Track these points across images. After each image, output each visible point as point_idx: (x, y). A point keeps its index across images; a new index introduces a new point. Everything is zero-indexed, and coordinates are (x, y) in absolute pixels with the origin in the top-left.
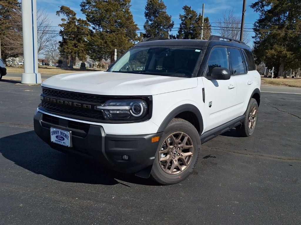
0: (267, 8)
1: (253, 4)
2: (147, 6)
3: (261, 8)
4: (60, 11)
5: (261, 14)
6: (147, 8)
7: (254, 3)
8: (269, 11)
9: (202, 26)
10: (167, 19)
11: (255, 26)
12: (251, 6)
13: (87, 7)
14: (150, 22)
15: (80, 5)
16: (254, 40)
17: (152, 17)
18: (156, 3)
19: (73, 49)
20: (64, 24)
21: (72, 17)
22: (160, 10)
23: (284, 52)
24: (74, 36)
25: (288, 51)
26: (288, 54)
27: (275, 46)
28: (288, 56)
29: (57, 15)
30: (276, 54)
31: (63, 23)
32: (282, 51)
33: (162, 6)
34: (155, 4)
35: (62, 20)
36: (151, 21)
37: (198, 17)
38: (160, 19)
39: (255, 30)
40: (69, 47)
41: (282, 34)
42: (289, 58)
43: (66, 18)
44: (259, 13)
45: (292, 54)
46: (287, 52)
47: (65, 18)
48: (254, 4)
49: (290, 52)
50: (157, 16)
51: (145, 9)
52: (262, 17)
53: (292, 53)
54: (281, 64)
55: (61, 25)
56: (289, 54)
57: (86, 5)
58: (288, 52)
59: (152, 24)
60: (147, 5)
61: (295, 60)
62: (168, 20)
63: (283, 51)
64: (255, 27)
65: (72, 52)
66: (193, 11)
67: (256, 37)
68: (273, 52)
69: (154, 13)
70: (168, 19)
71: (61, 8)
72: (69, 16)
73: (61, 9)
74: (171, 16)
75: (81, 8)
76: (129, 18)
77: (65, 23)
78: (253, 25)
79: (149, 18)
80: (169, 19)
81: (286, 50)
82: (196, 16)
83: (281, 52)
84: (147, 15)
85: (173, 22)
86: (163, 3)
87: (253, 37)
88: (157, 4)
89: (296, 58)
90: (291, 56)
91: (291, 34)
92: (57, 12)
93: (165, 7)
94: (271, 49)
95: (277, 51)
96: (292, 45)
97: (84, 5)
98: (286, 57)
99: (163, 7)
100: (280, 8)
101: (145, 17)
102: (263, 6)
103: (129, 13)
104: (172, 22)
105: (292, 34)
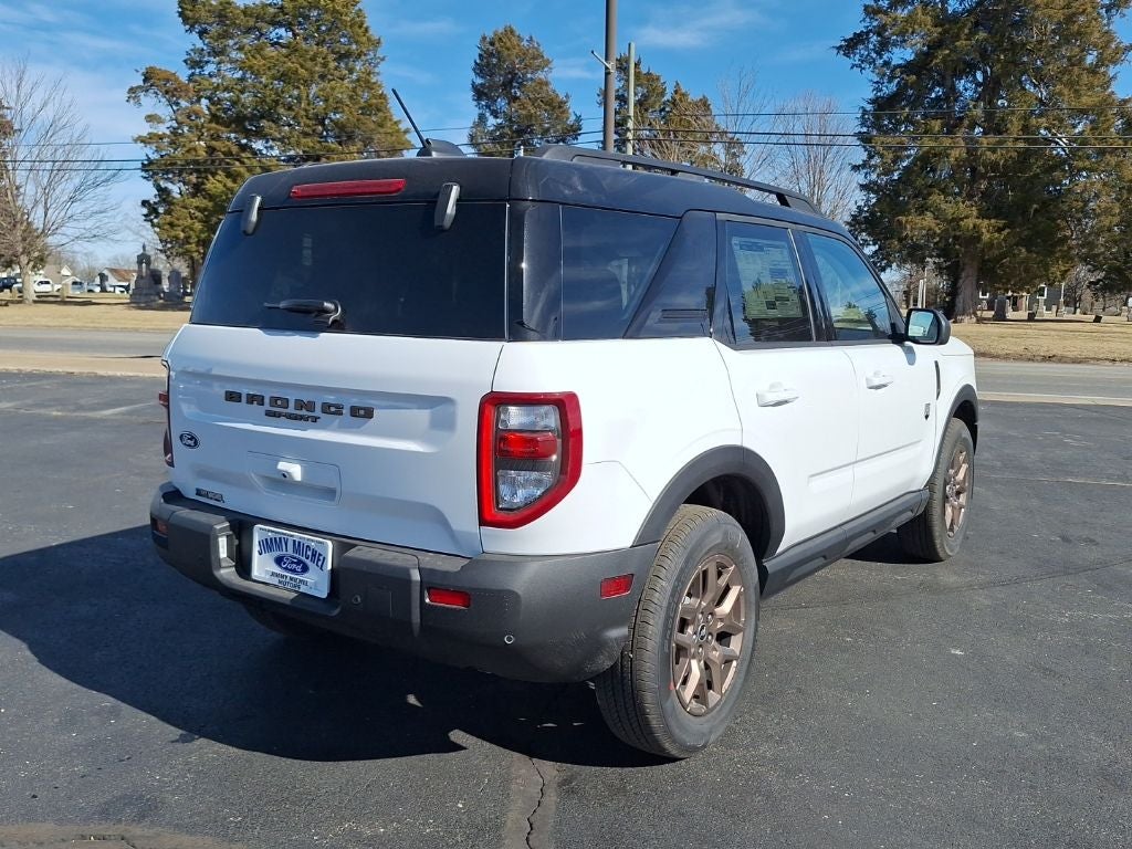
0: (901, 55)
1: (845, 40)
2: (478, 61)
3: (879, 54)
4: (139, 87)
5: (876, 79)
6: (480, 69)
7: (852, 36)
8: (908, 67)
9: (628, 130)
10: (554, 108)
11: (863, 125)
12: (839, 48)
13: (210, 68)
14: (492, 121)
15: (185, 61)
16: (860, 178)
17: (501, 103)
18: (508, 49)
19: (192, 229)
20: (155, 135)
21: (187, 108)
22: (529, 76)
23: (970, 223)
24: (194, 180)
25: (982, 215)
26: (984, 230)
27: (936, 198)
28: (986, 237)
29: (132, 101)
30: (938, 231)
31: (151, 131)
32: (962, 219)
33: (534, 58)
34: (506, 52)
35: (150, 118)
36: (496, 117)
37: (668, 97)
38: (525, 108)
39: (865, 139)
40: (176, 222)
41: (955, 153)
42: (990, 245)
43: (164, 111)
44: (870, 74)
45: (1000, 230)
46: (979, 221)
47: (159, 114)
48: (851, 39)
49: (993, 221)
50: (516, 98)
51: (474, 70)
52: (881, 90)
53: (1001, 223)
54: (963, 269)
55: (144, 141)
56: (987, 229)
57: (207, 62)
58: (986, 222)
59: (499, 127)
60: (480, 55)
61: (1016, 251)
62: (557, 111)
63: (967, 217)
64: (865, 130)
65: (187, 240)
66: (649, 74)
67: (864, 165)
68: (928, 220)
69: (507, 85)
70: (556, 106)
71: (143, 74)
72: (177, 104)
73: (144, 81)
74: (567, 96)
75: (190, 72)
76: (371, 106)
77: (162, 129)
78: (857, 122)
79: (488, 107)
80: (560, 107)
81: (975, 213)
82: (663, 94)
83: (956, 220)
84: (479, 93)
85: (579, 119)
86: (537, 49)
87: (856, 168)
88: (515, 51)
89: (1017, 244)
90: (996, 235)
91: (989, 149)
92: (132, 90)
93: (548, 62)
94: (922, 210)
95: (945, 220)
96: (1002, 194)
97: (201, 61)
98: (979, 239)
99: (537, 62)
100: (947, 52)
101: (475, 103)
102: (884, 45)
103: (369, 86)
104: (573, 118)
105: (994, 151)
